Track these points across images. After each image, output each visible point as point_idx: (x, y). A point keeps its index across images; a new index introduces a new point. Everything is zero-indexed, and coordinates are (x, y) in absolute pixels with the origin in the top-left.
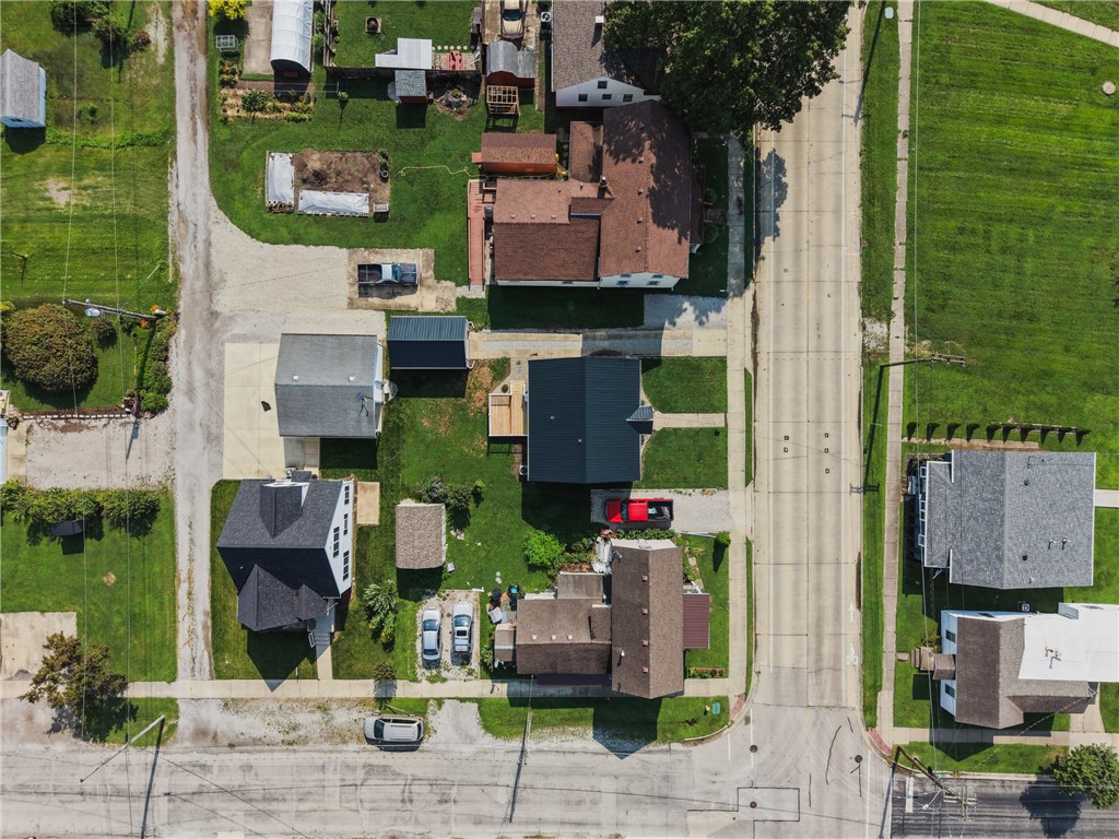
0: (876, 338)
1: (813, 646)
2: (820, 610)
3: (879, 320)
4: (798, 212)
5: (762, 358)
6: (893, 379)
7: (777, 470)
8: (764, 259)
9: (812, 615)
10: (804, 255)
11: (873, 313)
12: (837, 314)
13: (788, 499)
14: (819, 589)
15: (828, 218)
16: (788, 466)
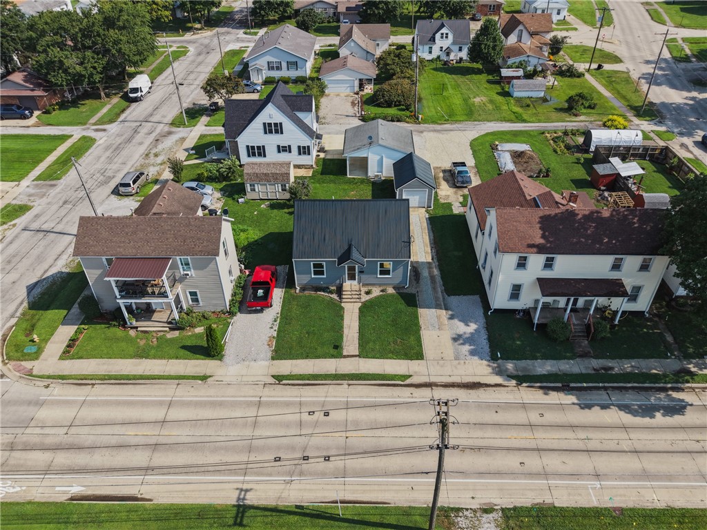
2: (91, 449)
4: (625, 428)
5: (425, 392)
9: (89, 440)
10: (570, 435)
14: (121, 447)
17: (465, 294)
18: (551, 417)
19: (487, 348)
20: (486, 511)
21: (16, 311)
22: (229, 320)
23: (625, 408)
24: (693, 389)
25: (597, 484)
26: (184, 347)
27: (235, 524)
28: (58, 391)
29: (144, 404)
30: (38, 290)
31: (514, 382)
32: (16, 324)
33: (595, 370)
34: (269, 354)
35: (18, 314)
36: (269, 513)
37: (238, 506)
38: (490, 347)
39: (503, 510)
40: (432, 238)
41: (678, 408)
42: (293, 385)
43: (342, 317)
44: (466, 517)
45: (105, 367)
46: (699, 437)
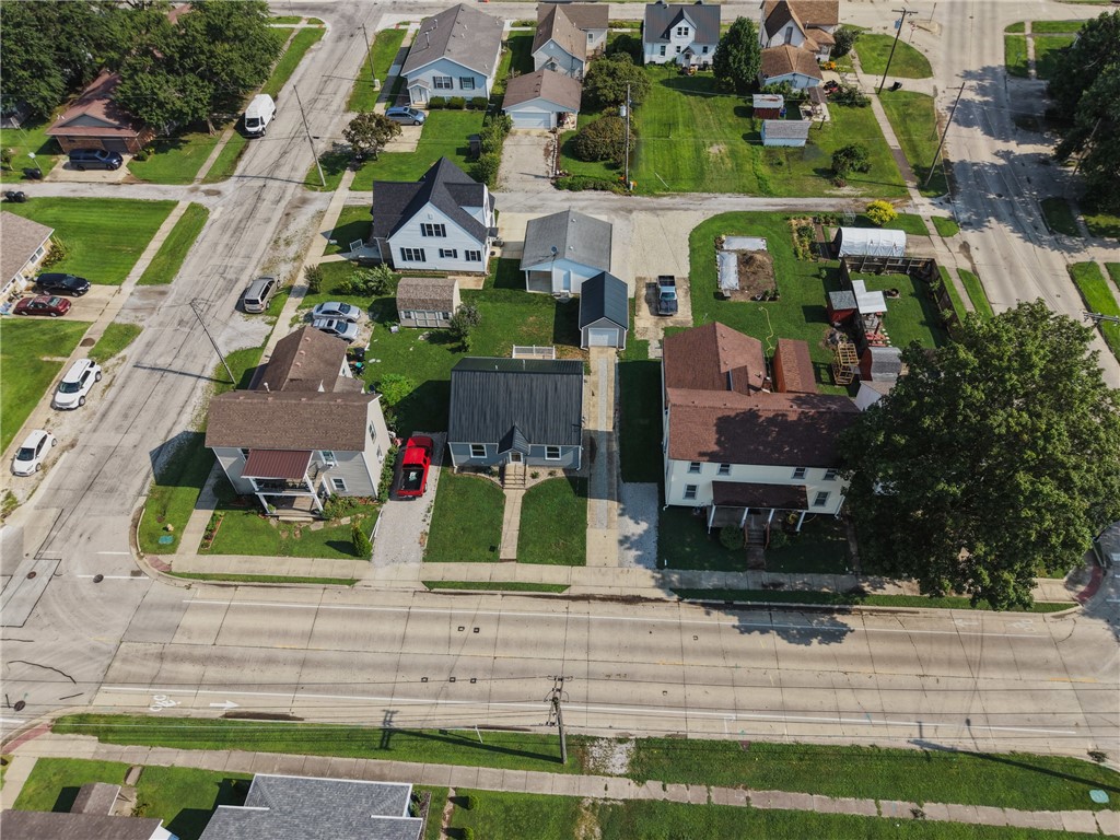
0: (606, 757)
1: (198, 652)
2: (241, 662)
3: (632, 763)
4: (776, 655)
5: (582, 606)
6: (544, 778)
7: (437, 618)
8: (708, 614)
9: (238, 652)
10: (719, 662)
11: (642, 754)
12: (640, 704)
13: (398, 628)
14: (270, 661)
15: (774, 696)
16: (440, 630)
17: (642, 481)
18: (706, 640)
19: (654, 554)
20: (620, 741)
21: (143, 487)
22: (378, 509)
23: (784, 633)
24: (861, 611)
25: (733, 716)
26: (330, 543)
27: (381, 747)
28: (202, 594)
29: (291, 612)
30: (164, 458)
31: (675, 597)
32: (145, 504)
33: (764, 586)
34: (421, 555)
35: (146, 491)
36: (414, 738)
37: (384, 730)
38: (658, 553)
39: (637, 740)
40: (618, 395)
41: (837, 634)
42: (445, 594)
43: (502, 509)
44: (601, 747)
45: (247, 566)
46: (848, 668)
